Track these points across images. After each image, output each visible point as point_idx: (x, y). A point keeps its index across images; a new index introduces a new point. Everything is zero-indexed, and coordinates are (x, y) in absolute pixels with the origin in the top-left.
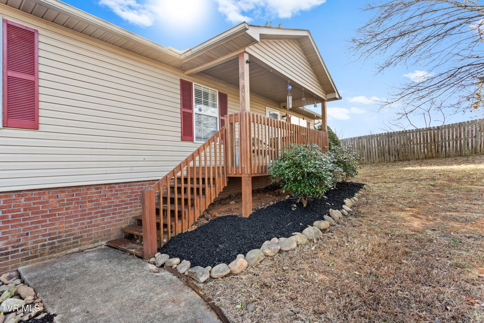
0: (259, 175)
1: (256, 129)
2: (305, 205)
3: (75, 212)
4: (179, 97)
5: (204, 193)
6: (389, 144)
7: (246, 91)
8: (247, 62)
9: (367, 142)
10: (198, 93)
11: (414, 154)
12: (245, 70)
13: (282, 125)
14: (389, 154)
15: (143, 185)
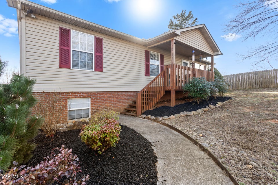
0: (178, 90)
1: (178, 71)
2: (198, 103)
3: (111, 100)
4: (144, 57)
5: (156, 96)
6: (255, 78)
7: (174, 55)
8: (175, 43)
9: (241, 77)
10: (152, 55)
11: (272, 84)
12: (174, 46)
13: (189, 69)
14: (256, 84)
15: (131, 93)
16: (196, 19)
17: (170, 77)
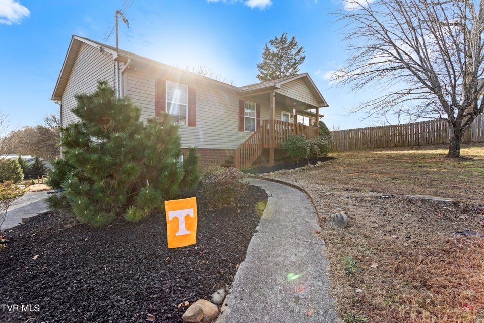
0: (277, 148)
1: (277, 126)
2: (298, 162)
4: (238, 109)
5: (254, 155)
6: (370, 136)
7: (273, 109)
9: (355, 134)
10: (247, 105)
11: (387, 144)
12: (273, 99)
14: (370, 143)
16: (302, 48)
17: (268, 133)
